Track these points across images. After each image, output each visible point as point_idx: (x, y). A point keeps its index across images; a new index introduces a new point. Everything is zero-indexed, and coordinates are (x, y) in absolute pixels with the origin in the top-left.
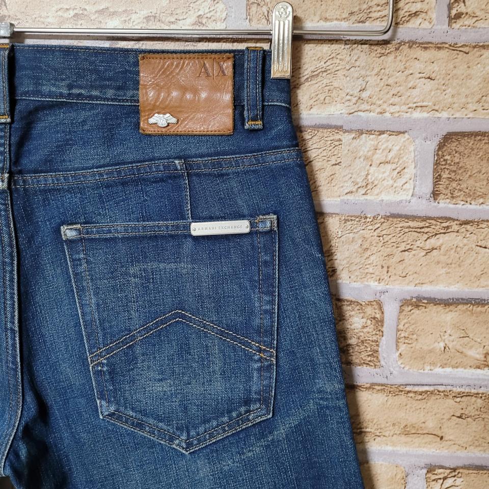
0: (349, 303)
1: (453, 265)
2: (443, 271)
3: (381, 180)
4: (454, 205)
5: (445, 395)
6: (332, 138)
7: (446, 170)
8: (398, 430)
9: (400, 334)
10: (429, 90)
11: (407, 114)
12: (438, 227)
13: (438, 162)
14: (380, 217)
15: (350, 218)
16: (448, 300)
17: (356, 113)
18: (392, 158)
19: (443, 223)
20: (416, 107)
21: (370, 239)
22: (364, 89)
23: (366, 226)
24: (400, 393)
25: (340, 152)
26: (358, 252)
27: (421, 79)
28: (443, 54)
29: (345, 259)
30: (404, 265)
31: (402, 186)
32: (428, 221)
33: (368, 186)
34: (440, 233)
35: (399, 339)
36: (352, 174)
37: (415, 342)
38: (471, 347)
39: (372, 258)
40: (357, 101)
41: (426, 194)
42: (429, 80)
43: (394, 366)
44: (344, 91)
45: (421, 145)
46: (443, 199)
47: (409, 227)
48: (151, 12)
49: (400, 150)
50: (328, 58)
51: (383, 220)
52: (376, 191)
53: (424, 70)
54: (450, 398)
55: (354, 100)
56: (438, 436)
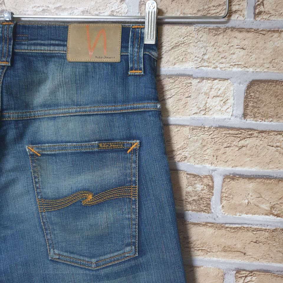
0: (194, 176)
1: (254, 156)
2: (249, 159)
3: (214, 107)
4: (256, 122)
5: (247, 230)
6: (186, 82)
7: (251, 101)
8: (220, 249)
9: (223, 195)
10: (242, 55)
11: (230, 69)
12: (246, 134)
13: (246, 97)
14: (213, 127)
15: (195, 128)
16: (251, 176)
17: (200, 68)
18: (220, 93)
19: (249, 131)
20: (235, 65)
21: (207, 140)
22: (205, 54)
23: (204, 132)
24: (222, 228)
25: (191, 90)
26: (199, 147)
27: (238, 49)
28: (250, 35)
29: (192, 151)
30: (226, 155)
31: (226, 110)
32: (240, 130)
33: (206, 110)
34: (247, 138)
35: (222, 197)
36: (197, 103)
37: (231, 200)
38: (263, 203)
39: (208, 151)
40: (201, 61)
41: (240, 115)
42: (242, 49)
43: (219, 212)
44: (194, 55)
45: (237, 87)
46: (249, 118)
47: (229, 134)
48: (85, 9)
49: (225, 89)
50: (185, 36)
51: (214, 129)
52: (211, 112)
53: (240, 44)
54: (250, 232)
55: (199, 60)
56: (243, 253)
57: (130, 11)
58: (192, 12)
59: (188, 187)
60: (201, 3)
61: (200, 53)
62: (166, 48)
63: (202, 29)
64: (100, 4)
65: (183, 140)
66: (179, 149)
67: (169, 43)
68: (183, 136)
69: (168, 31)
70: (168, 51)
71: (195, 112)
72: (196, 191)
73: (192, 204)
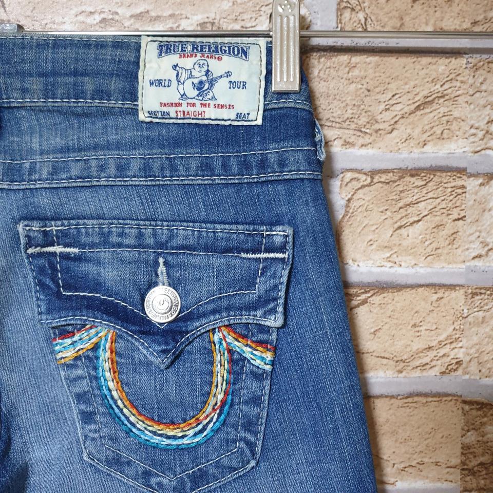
57: (317, 24)
58: (460, 26)
59: (466, 434)
60: (480, 6)
61: (480, 118)
62: (403, 109)
63: (483, 65)
64: (243, 6)
65: (451, 322)
66: (443, 343)
67: (410, 96)
68: (452, 312)
69: (407, 68)
70: (407, 114)
71: (476, 254)
72: (484, 443)
73: (477, 475)
